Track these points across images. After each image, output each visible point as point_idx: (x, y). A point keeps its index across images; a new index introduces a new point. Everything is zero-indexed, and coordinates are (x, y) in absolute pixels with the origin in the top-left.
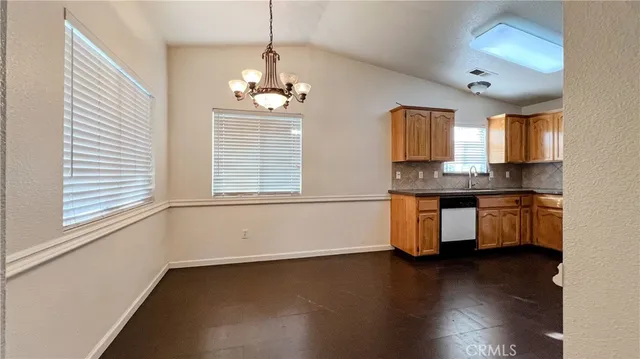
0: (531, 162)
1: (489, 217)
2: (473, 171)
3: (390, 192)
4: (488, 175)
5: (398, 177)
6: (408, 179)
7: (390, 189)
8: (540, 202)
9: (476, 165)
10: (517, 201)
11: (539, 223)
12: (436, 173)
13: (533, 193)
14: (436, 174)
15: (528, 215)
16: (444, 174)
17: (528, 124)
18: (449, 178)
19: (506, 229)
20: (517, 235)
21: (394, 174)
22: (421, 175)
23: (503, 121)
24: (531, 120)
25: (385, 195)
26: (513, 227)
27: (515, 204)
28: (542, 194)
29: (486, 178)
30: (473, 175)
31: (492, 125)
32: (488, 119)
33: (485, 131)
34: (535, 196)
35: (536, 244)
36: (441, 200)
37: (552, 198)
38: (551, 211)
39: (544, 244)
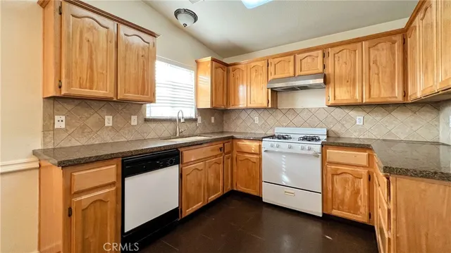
0: (231, 108)
1: (194, 172)
2: (180, 116)
3: (35, 153)
4: (195, 120)
5: (59, 125)
6: (83, 128)
7: (37, 147)
8: (238, 147)
9: (183, 109)
10: (220, 149)
11: (237, 169)
13: (233, 138)
14: (134, 120)
15: (229, 160)
16: (146, 120)
17: (228, 72)
18: (152, 125)
19: (212, 181)
20: (221, 184)
21: (50, 119)
22: (109, 121)
23: (209, 65)
24: (231, 68)
26: (217, 177)
27: (219, 152)
28: (240, 139)
29: (194, 124)
32: (196, 62)
33: (193, 74)
34: (234, 141)
35: (235, 189)
36: (124, 164)
37: (248, 143)
38: (247, 156)
39: (241, 188)
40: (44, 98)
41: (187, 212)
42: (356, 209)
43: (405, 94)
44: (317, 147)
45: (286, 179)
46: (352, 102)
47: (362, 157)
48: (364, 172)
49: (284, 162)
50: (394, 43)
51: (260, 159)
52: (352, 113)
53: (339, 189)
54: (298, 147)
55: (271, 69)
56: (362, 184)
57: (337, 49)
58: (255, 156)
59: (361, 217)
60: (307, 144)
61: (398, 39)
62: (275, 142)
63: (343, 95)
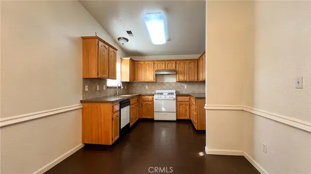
1: (132, 109)
3: (81, 102)
5: (87, 89)
6: (92, 91)
7: (81, 99)
8: (143, 99)
11: (142, 109)
12: (104, 86)
13: (140, 95)
16: (107, 87)
17: (134, 64)
18: (109, 89)
21: (84, 87)
22: (98, 88)
23: (129, 62)
25: (78, 105)
30: (116, 87)
31: (122, 62)
32: (121, 59)
34: (141, 97)
35: (141, 118)
37: (147, 97)
38: (147, 102)
39: (144, 117)
40: (83, 78)
41: (131, 124)
42: (186, 115)
43: (198, 79)
44: (174, 96)
45: (164, 109)
46: (184, 80)
47: (187, 98)
48: (188, 103)
49: (163, 103)
50: (195, 62)
51: (153, 103)
52: (183, 85)
53: (181, 109)
54: (168, 97)
55: (156, 65)
56: (188, 107)
57: (180, 62)
58: (151, 102)
59: (187, 118)
60: (171, 96)
61: (196, 61)
62: (160, 96)
63: (181, 78)
